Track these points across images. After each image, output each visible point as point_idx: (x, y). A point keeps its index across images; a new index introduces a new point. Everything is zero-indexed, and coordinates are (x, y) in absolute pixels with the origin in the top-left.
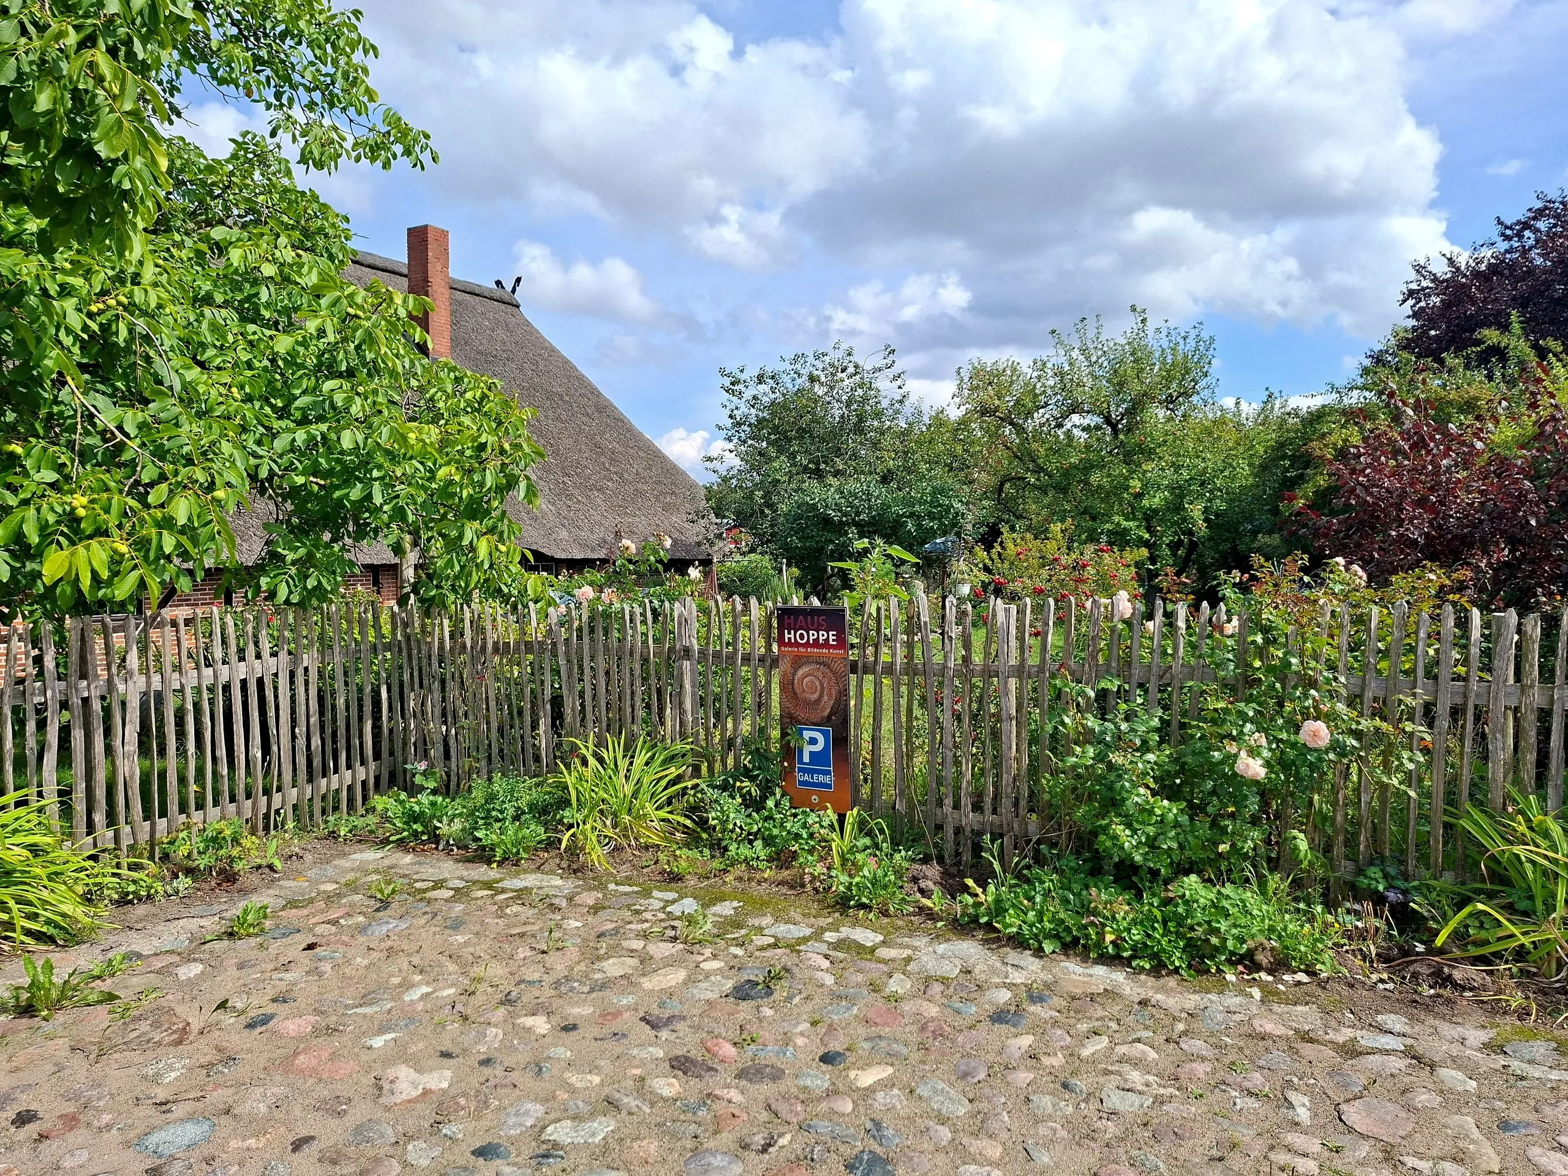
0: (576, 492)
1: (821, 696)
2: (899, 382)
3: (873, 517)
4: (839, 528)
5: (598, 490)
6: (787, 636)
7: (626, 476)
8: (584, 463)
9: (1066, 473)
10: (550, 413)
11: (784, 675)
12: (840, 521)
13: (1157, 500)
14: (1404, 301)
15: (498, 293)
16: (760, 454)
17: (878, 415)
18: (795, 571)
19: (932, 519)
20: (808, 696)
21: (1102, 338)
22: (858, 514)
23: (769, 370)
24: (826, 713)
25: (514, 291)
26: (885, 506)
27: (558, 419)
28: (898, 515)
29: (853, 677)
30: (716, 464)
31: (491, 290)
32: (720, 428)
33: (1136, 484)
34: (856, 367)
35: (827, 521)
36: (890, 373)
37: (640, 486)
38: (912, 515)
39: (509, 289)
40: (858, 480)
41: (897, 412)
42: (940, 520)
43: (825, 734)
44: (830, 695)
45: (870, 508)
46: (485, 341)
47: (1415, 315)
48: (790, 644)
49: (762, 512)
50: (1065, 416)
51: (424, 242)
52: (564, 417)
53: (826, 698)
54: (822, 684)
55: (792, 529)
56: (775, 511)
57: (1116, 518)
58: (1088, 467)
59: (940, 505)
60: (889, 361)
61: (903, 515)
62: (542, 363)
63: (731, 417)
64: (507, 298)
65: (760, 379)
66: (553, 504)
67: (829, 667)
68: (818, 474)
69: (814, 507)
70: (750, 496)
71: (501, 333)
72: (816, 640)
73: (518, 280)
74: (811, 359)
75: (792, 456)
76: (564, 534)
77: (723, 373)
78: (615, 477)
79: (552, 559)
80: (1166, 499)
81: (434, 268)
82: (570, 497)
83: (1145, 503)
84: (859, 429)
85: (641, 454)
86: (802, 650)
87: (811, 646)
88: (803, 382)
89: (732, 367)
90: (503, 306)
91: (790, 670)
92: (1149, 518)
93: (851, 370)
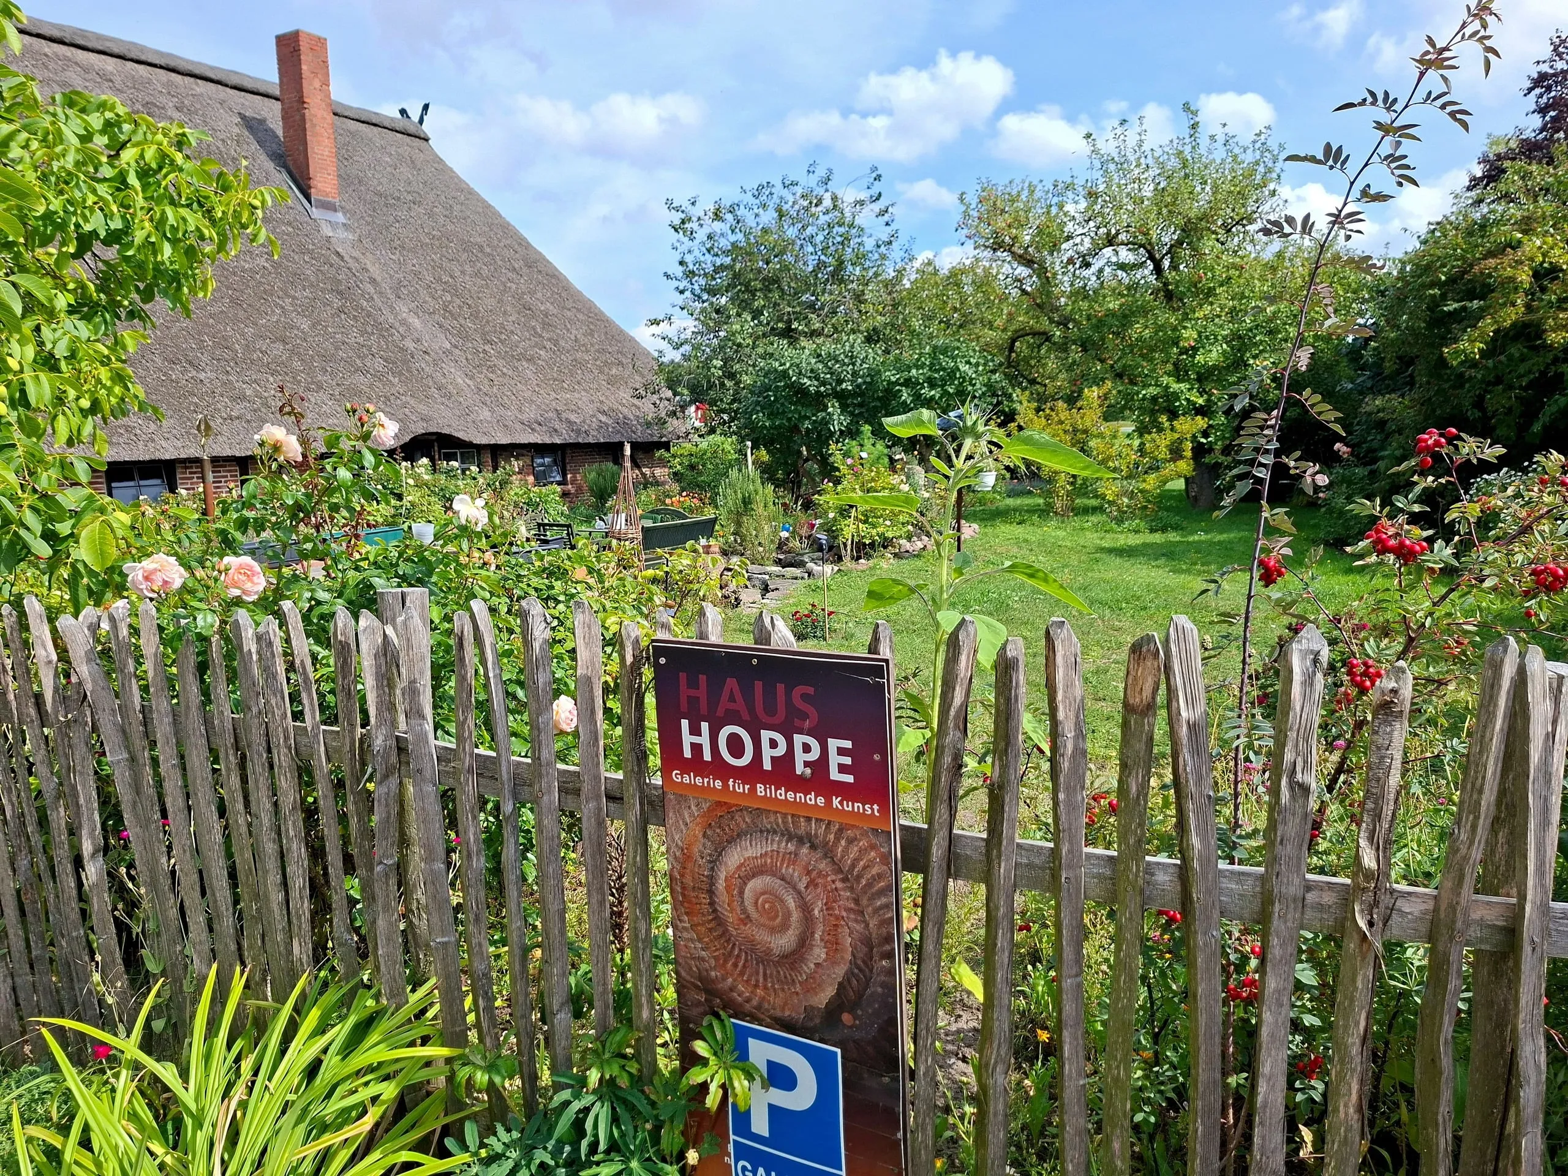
0: (501, 363)
1: (804, 942)
2: (886, 217)
3: (859, 386)
4: (818, 401)
5: (528, 360)
6: (687, 739)
7: (562, 343)
8: (510, 327)
9: (1099, 324)
10: (467, 268)
11: (682, 859)
12: (818, 392)
13: (1214, 355)
14: (1530, 90)
15: (402, 124)
16: (718, 312)
17: (860, 258)
18: (764, 455)
19: (932, 386)
20: (762, 936)
21: (1146, 147)
22: (840, 382)
23: (726, 203)
24: (823, 997)
25: (421, 121)
26: (874, 373)
27: (478, 274)
28: (890, 382)
29: (911, 881)
30: (664, 327)
31: (392, 119)
32: (668, 276)
33: (1189, 335)
34: (834, 198)
35: (801, 392)
36: (877, 207)
37: (579, 355)
38: (907, 383)
39: (415, 118)
40: (837, 341)
41: (883, 257)
42: (942, 386)
43: (821, 1064)
44: (833, 945)
45: (855, 374)
46: (384, 180)
47: (1542, 111)
48: (696, 764)
49: (722, 385)
50: (1095, 251)
51: (296, 51)
52: (485, 271)
53: (819, 953)
54: (806, 909)
55: (758, 403)
56: (738, 383)
57: (1165, 380)
58: (1125, 317)
59: (944, 369)
60: (874, 191)
61: (896, 383)
62: (457, 208)
63: (681, 263)
64: (412, 129)
65: (717, 216)
66: (472, 378)
67: (828, 853)
68: (788, 334)
69: (784, 374)
70: (706, 365)
71: (405, 171)
72: (785, 762)
73: (426, 107)
74: (779, 190)
75: (756, 314)
76: (485, 414)
77: (670, 205)
78: (548, 345)
79: (470, 445)
80: (1224, 352)
81: (311, 86)
82: (492, 369)
83: (1199, 358)
84: (838, 276)
85: (580, 316)
86: (741, 788)
87: (767, 778)
88: (768, 217)
89: (681, 200)
90: (407, 139)
91: (701, 848)
92: (1205, 377)
93: (827, 202)
